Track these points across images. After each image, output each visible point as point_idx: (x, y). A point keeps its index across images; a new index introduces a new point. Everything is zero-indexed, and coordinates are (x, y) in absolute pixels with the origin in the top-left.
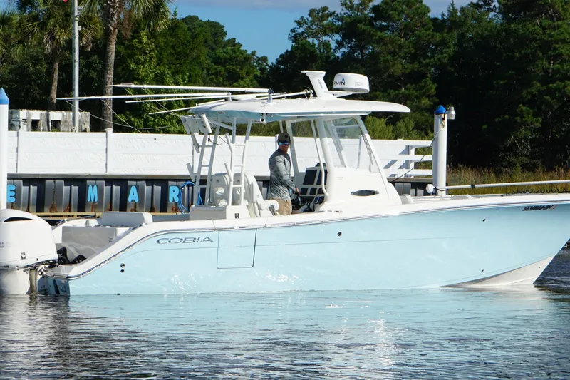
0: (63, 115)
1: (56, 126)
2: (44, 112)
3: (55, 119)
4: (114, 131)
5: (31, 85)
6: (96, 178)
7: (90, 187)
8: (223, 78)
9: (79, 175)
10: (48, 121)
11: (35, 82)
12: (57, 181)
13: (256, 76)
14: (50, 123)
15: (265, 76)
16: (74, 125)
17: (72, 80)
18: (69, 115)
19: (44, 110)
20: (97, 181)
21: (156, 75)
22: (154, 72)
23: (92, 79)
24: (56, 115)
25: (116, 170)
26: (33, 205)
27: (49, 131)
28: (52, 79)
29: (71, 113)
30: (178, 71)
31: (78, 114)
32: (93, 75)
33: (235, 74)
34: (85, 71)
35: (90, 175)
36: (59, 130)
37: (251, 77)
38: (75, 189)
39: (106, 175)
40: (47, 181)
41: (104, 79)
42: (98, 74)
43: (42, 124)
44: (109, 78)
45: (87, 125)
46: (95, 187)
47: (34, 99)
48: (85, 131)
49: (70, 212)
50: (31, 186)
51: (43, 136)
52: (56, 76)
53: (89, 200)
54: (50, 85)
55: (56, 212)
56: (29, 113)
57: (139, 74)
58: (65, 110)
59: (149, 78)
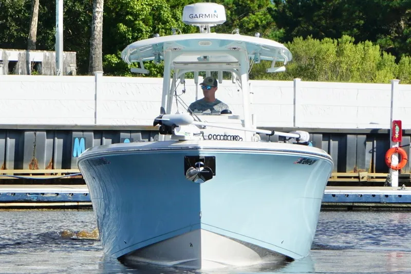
0: (45, 56)
1: (36, 68)
2: (23, 52)
3: (36, 60)
4: (104, 74)
5: (7, 20)
6: (84, 130)
7: (77, 140)
8: (231, 12)
9: (64, 126)
10: (27, 63)
11: (11, 16)
12: (38, 133)
13: (270, 10)
14: (30, 66)
15: (281, 9)
16: (58, 67)
17: (55, 15)
18: (52, 56)
19: (23, 49)
20: (85, 133)
21: (153, 10)
22: (150, 5)
23: (79, 14)
24: (37, 56)
25: (106, 120)
26: (10, 161)
27: (28, 74)
28: (31, 13)
29: (54, 53)
30: (178, 5)
31: (63, 55)
32: (79, 8)
33: (246, 7)
34: (70, 4)
35: (76, 126)
36: (40, 73)
37: (264, 10)
38: (59, 142)
39: (95, 126)
40: (26, 133)
41: (92, 13)
42: (85, 8)
43: (20, 66)
44: (98, 12)
45: (73, 67)
46: (82, 140)
47: (12, 36)
48: (71, 74)
49: (53, 168)
50: (8, 139)
51: (21, 80)
52: (36, 10)
53: (75, 155)
54: (30, 20)
55: (38, 169)
56: (5, 53)
57: (132, 8)
58: (47, 49)
59: (145, 12)
